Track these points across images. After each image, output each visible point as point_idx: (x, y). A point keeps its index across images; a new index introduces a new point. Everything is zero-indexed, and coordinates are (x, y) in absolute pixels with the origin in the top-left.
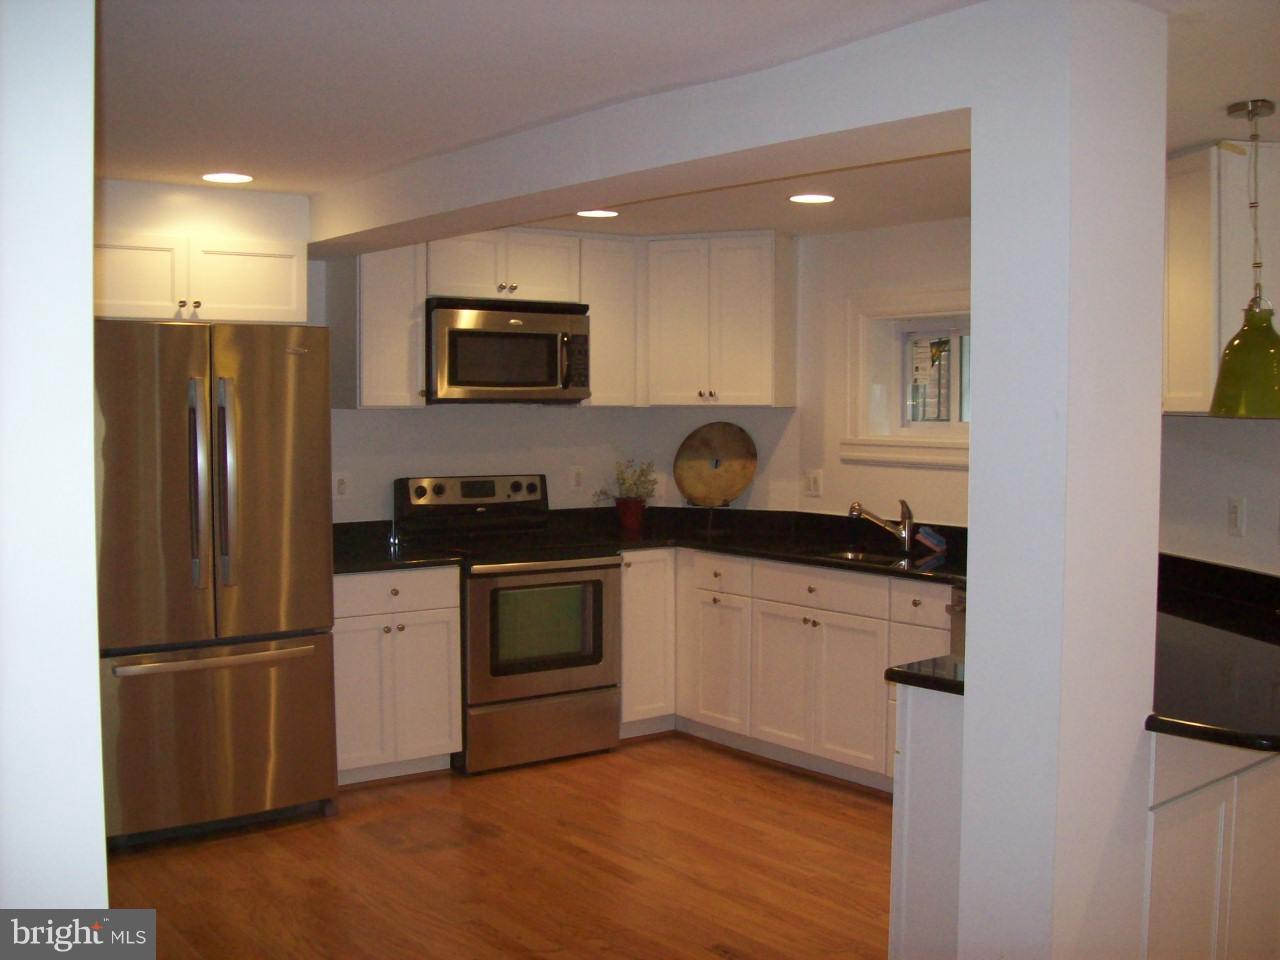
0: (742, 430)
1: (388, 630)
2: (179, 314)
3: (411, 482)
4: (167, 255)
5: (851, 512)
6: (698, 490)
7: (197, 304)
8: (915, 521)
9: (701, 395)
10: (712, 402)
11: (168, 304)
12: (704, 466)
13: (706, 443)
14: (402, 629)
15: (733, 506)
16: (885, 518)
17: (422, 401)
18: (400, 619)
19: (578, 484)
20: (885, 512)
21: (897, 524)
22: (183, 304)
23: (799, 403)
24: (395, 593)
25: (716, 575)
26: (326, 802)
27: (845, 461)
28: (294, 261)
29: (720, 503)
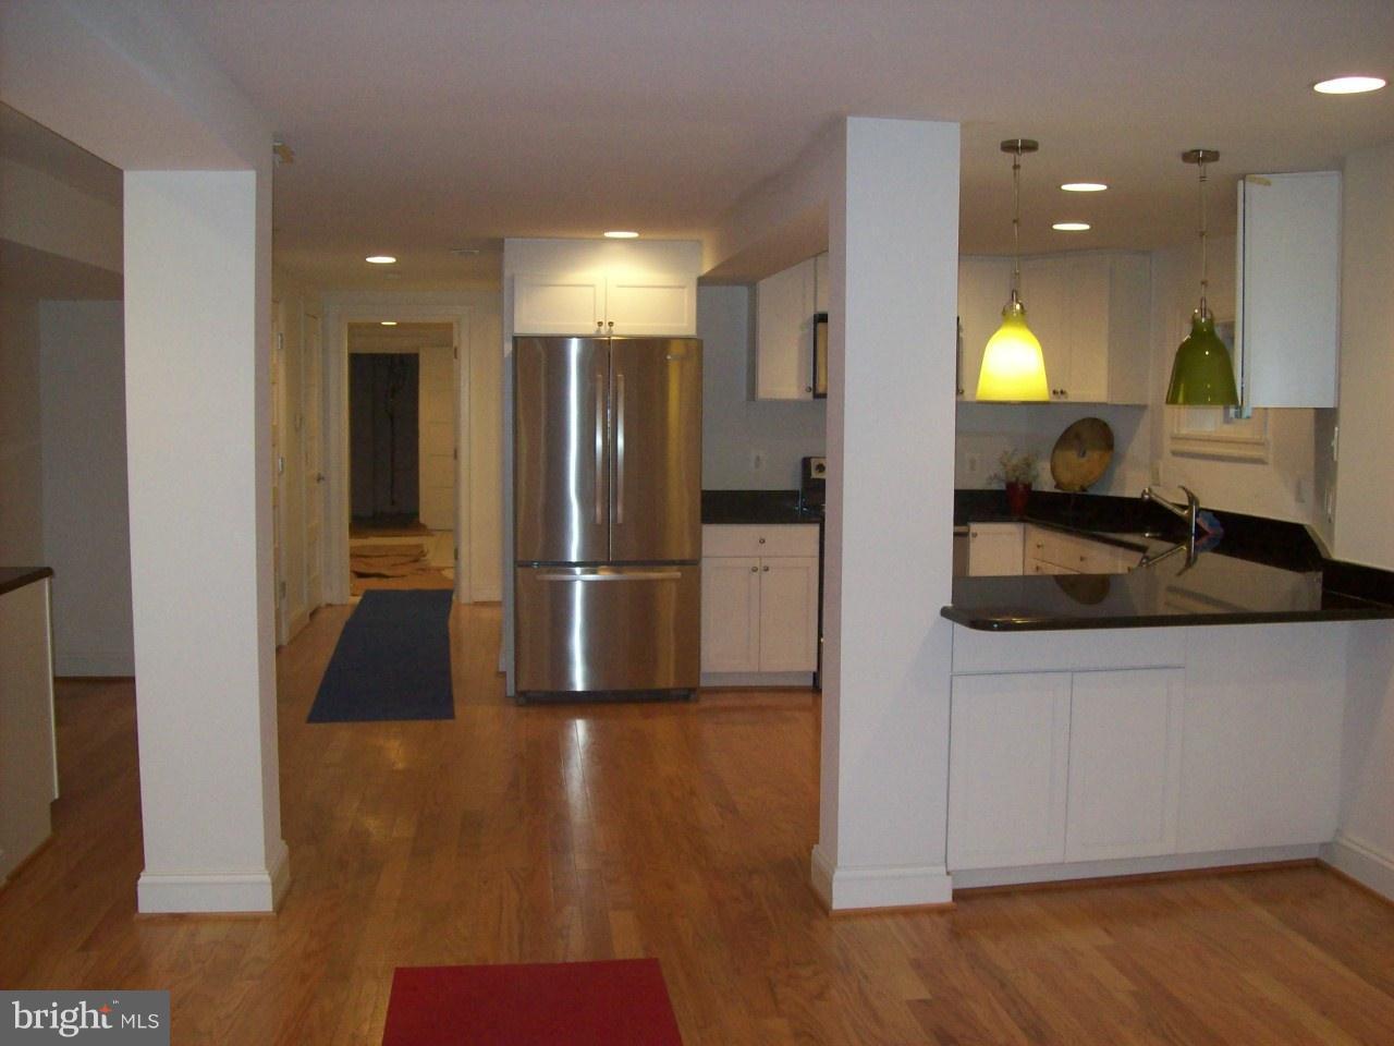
0: (1105, 425)
1: (755, 570)
2: (598, 331)
3: (813, 461)
4: (592, 289)
5: (1143, 495)
6: (1066, 477)
7: (611, 324)
8: (1201, 506)
9: (1055, 392)
10: (1063, 399)
11: (591, 323)
12: (1071, 456)
13: (1078, 436)
14: (767, 569)
15: (1091, 492)
16: (1171, 501)
17: (810, 395)
18: (766, 562)
19: (972, 468)
20: (1171, 497)
21: (1183, 507)
22: (600, 324)
23: (1150, 403)
24: (762, 541)
25: (1039, 546)
26: (692, 690)
27: (1175, 453)
28: (686, 290)
29: (1077, 488)
